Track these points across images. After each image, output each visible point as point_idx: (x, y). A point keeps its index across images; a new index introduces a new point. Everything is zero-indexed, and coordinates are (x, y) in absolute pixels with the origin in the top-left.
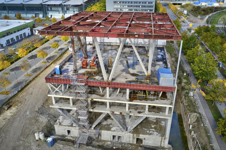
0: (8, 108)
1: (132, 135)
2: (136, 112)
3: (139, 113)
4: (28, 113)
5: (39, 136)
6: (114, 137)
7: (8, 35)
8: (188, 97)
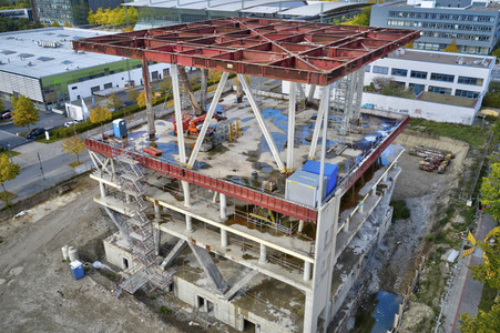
4: (86, 208)
6: (201, 301)
8: (439, 260)
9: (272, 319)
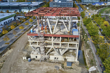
0: (10, 49)
1: (62, 57)
2: (64, 47)
4: (18, 51)
5: (25, 58)
8: (87, 43)
9: (70, 56)
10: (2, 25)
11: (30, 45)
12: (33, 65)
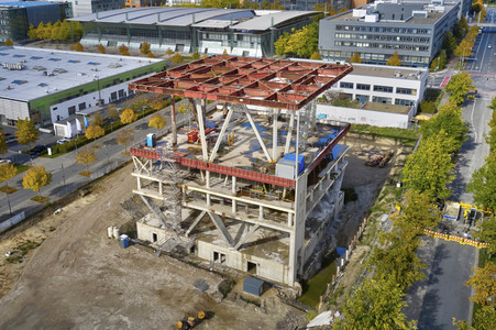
0: (86, 195)
2: (247, 216)
3: (250, 217)
4: (109, 204)
5: (114, 232)
6: (216, 254)
7: (115, 84)
8: (375, 222)
9: (267, 258)
10: (102, 101)
11: (136, 189)
12: (129, 261)
